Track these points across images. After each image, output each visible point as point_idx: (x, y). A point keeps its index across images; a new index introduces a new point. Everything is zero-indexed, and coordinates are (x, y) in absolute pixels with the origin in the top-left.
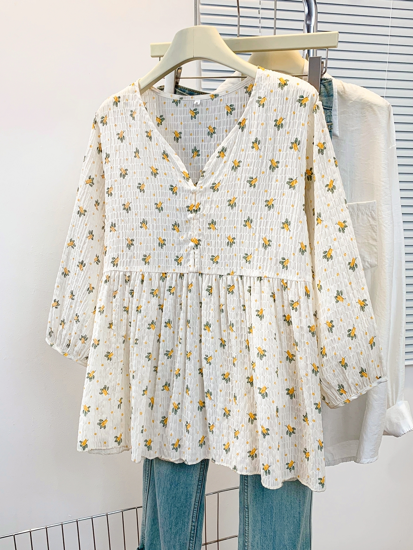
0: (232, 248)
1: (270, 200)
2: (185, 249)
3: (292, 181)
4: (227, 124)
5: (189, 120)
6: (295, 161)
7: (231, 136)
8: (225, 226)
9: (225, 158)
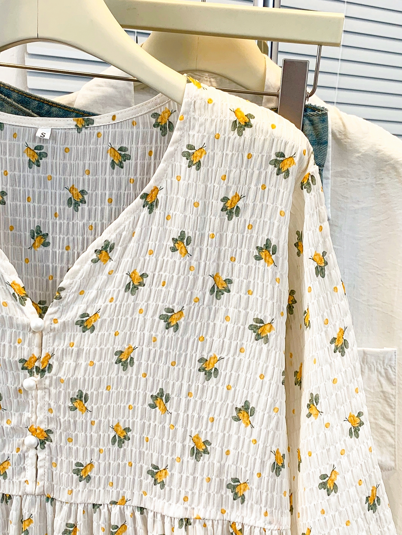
0: (122, 449)
1: (210, 359)
2: (16, 446)
3: (261, 325)
4: (111, 187)
5: (24, 168)
6: (270, 287)
7: (125, 220)
8: (108, 404)
9: (110, 265)
